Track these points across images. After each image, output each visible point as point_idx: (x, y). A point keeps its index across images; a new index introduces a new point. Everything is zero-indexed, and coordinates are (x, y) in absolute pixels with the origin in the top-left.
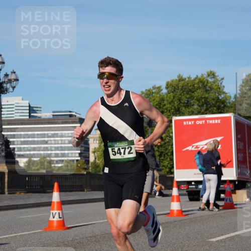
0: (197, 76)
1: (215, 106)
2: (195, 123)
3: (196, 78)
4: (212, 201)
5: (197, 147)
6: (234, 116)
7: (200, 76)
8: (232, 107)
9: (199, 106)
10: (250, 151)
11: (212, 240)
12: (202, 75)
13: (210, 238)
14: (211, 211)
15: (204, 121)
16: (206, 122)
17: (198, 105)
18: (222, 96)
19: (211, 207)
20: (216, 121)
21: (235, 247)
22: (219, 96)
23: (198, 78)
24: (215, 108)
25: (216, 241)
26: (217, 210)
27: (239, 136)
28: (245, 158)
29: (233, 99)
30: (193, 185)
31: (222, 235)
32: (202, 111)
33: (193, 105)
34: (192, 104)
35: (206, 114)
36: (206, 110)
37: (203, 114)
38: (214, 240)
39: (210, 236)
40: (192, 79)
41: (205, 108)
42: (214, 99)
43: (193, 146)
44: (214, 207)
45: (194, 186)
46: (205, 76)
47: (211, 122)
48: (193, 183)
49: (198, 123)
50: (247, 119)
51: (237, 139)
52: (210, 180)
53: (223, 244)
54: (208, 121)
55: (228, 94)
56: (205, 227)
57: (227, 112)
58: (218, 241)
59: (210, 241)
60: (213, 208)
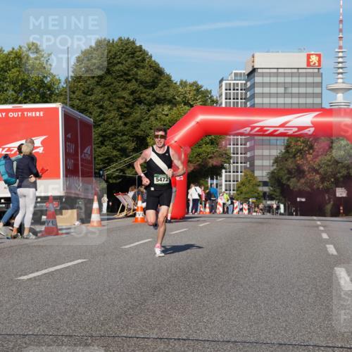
0: (13, 49)
1: (38, 93)
2: (7, 115)
3: (12, 52)
4: (27, 225)
5: (9, 150)
6: (63, 107)
7: (16, 48)
8: (62, 95)
9: (15, 92)
10: (83, 155)
11: (22, 278)
12: (20, 47)
13: (20, 276)
14: (26, 238)
15: (20, 113)
16: (23, 114)
17: (13, 90)
18: (49, 79)
19: (26, 233)
20: (38, 114)
21: (53, 286)
22: (44, 79)
23: (14, 51)
24: (38, 96)
25: (28, 279)
26: (34, 237)
27: (69, 136)
28: (76, 166)
29: (63, 85)
30: (3, 203)
31: (37, 271)
32: (19, 99)
33: (6, 91)
34: (5, 88)
35: (25, 103)
36: (26, 98)
37: (20, 103)
38: (25, 278)
39: (19, 273)
40: (6, 52)
41: (23, 95)
42: (36, 83)
43: (4, 149)
44: (31, 234)
45: (4, 205)
46: (24, 49)
47: (29, 114)
48: (3, 201)
49: (11, 115)
50: (82, 113)
51: (66, 140)
52: (25, 196)
53: (37, 283)
54: (26, 113)
55: (57, 77)
56: (15, 261)
57: (55, 101)
58: (31, 279)
59: (19, 280)
60: (29, 235)
